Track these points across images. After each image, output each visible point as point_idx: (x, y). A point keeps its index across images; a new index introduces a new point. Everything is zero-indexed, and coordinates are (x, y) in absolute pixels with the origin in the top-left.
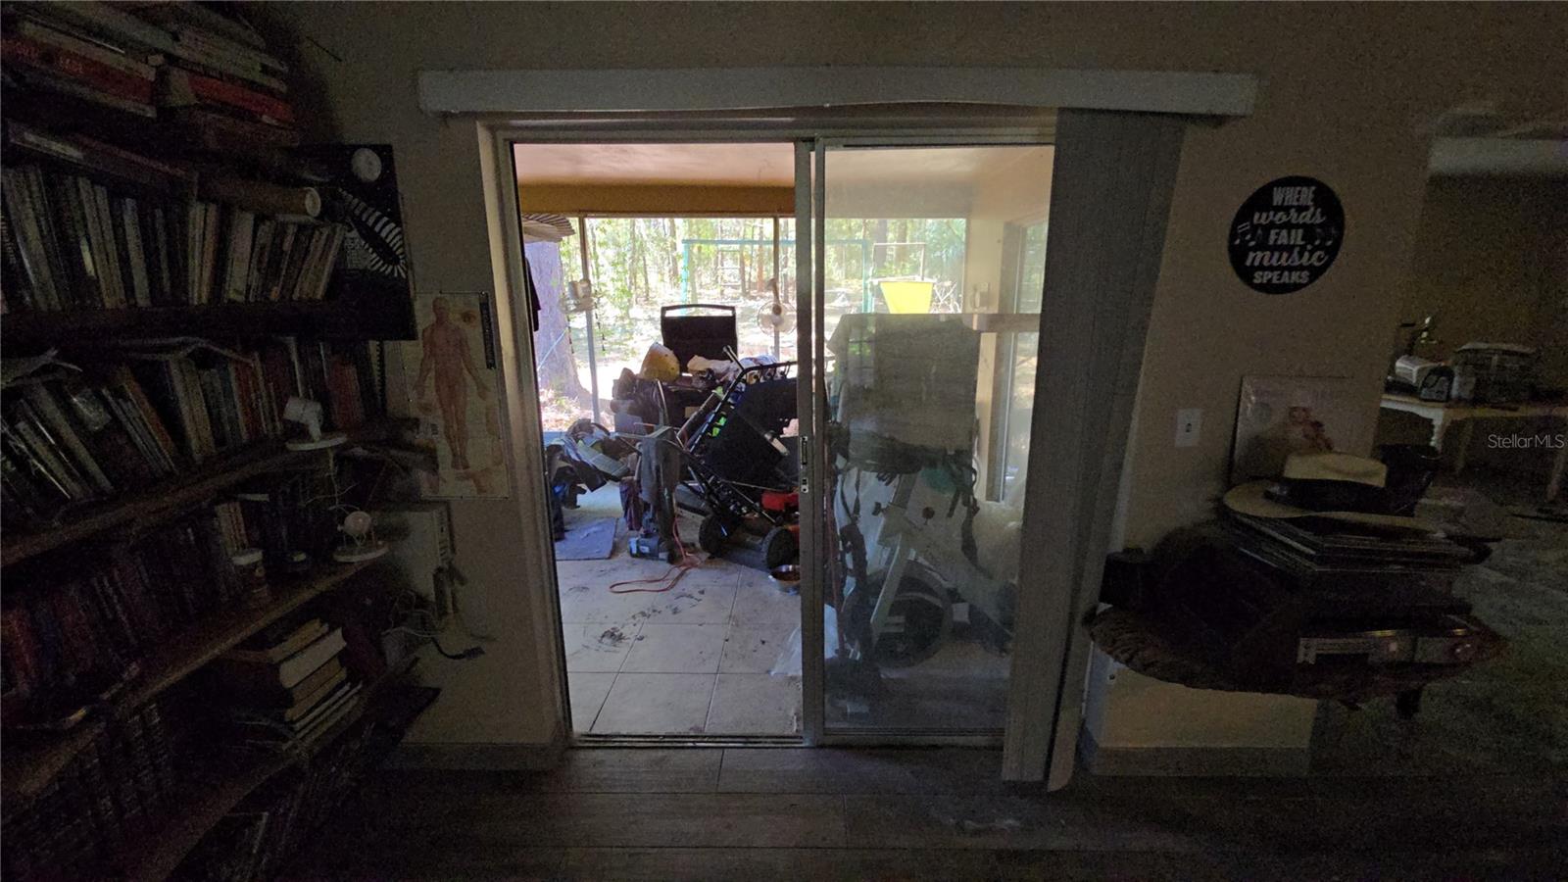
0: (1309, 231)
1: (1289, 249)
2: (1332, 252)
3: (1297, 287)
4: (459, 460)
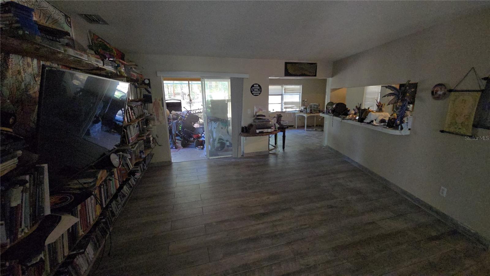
0: (258, 89)
1: (256, 91)
2: (261, 91)
3: (258, 95)
4: (158, 120)
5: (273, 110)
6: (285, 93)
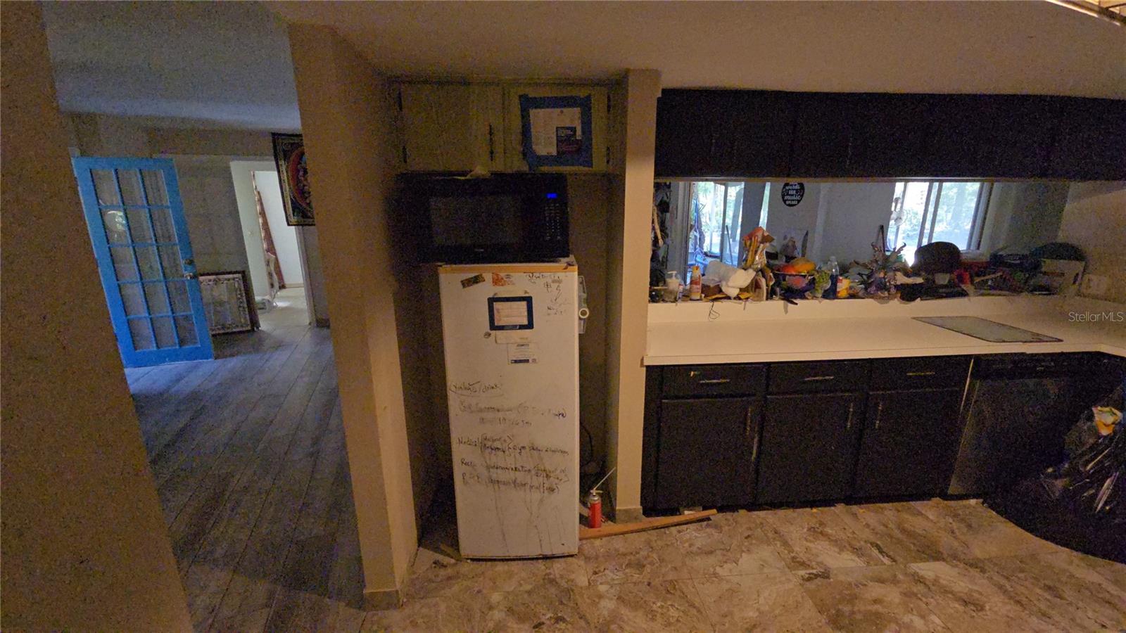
0: (797, 190)
1: (793, 195)
2: (802, 196)
3: (795, 205)
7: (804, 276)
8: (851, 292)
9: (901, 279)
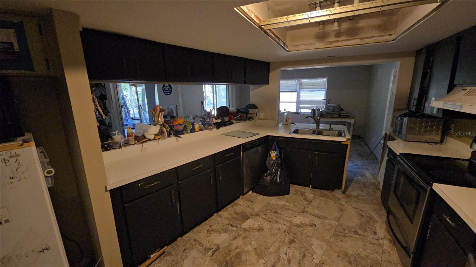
0: (169, 88)
1: (167, 90)
2: (171, 91)
3: (169, 94)
5: (285, 110)
6: (299, 89)
7: (182, 125)
8: (200, 128)
9: (215, 121)
